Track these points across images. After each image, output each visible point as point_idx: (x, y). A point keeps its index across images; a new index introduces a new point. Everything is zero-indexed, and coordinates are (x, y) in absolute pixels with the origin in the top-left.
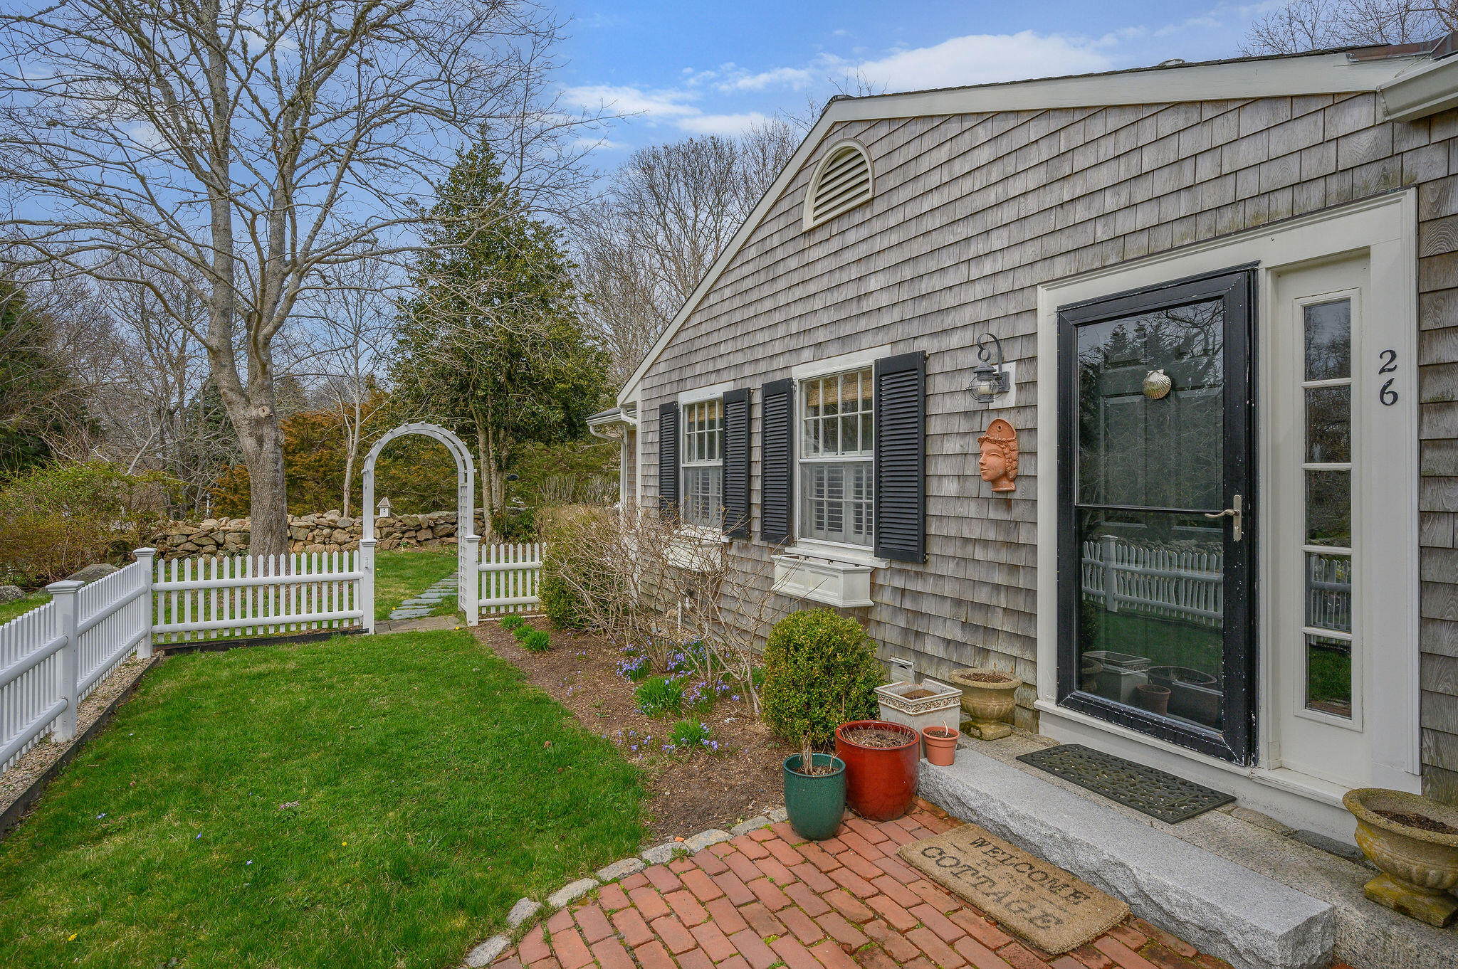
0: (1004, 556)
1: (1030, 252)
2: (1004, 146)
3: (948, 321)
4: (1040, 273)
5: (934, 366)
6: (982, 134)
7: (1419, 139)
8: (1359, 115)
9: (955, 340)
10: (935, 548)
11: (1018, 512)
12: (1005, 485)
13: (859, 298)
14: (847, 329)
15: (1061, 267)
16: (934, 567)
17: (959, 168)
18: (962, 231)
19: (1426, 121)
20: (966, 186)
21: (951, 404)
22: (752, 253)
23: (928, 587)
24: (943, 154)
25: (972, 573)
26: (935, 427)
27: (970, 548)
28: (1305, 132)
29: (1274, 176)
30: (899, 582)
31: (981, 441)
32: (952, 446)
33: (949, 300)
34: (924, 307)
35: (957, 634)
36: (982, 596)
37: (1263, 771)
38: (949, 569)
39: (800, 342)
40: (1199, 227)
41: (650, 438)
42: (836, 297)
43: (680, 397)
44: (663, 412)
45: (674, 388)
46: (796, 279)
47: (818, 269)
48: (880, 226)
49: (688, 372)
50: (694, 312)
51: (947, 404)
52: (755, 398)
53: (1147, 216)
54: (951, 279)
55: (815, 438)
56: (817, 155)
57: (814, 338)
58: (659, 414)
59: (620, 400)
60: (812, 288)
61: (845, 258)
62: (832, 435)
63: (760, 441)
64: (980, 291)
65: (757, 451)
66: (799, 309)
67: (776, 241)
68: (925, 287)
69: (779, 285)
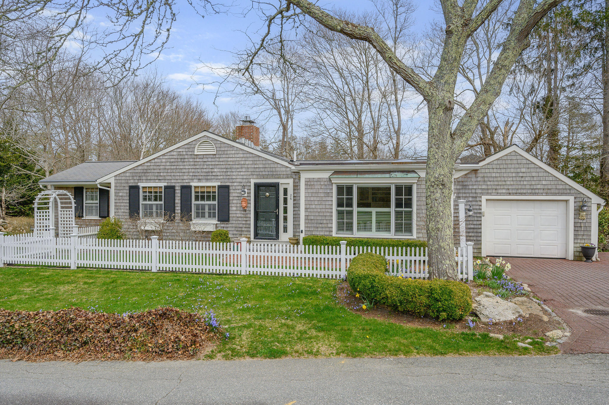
0: (245, 219)
1: (249, 173)
2: (245, 156)
3: (234, 181)
4: (251, 177)
5: (231, 188)
6: (241, 152)
7: (293, 174)
8: (288, 169)
9: (235, 184)
10: (231, 219)
11: (247, 212)
12: (246, 208)
13: (212, 172)
14: (209, 177)
15: (254, 177)
16: (231, 222)
17: (236, 156)
18: (237, 167)
19: (294, 172)
20: (238, 159)
21: (234, 195)
22: (175, 153)
23: (230, 225)
24: (233, 152)
25: (239, 222)
26: (231, 198)
27: (238, 218)
28: (284, 169)
29: (281, 173)
30: (223, 226)
31: (242, 201)
32: (234, 202)
33: (234, 177)
34: (228, 177)
35: (235, 232)
36: (241, 226)
37: (280, 240)
38: (234, 222)
39: (193, 177)
40: (273, 176)
41: (120, 194)
42: (205, 170)
43: (139, 184)
44: (131, 188)
45: (136, 181)
46: (192, 163)
47: (199, 163)
48: (218, 160)
49: (144, 178)
50: (147, 162)
51: (234, 194)
52: (177, 188)
53: (267, 173)
54: (234, 174)
55: (197, 198)
56: (199, 140)
57: (198, 178)
58: (128, 188)
59: (99, 181)
60: (198, 167)
61: (208, 163)
62: (203, 198)
63: (179, 198)
64: (240, 177)
65: (178, 201)
66: (193, 171)
67: (184, 153)
68: (229, 174)
69: (185, 164)
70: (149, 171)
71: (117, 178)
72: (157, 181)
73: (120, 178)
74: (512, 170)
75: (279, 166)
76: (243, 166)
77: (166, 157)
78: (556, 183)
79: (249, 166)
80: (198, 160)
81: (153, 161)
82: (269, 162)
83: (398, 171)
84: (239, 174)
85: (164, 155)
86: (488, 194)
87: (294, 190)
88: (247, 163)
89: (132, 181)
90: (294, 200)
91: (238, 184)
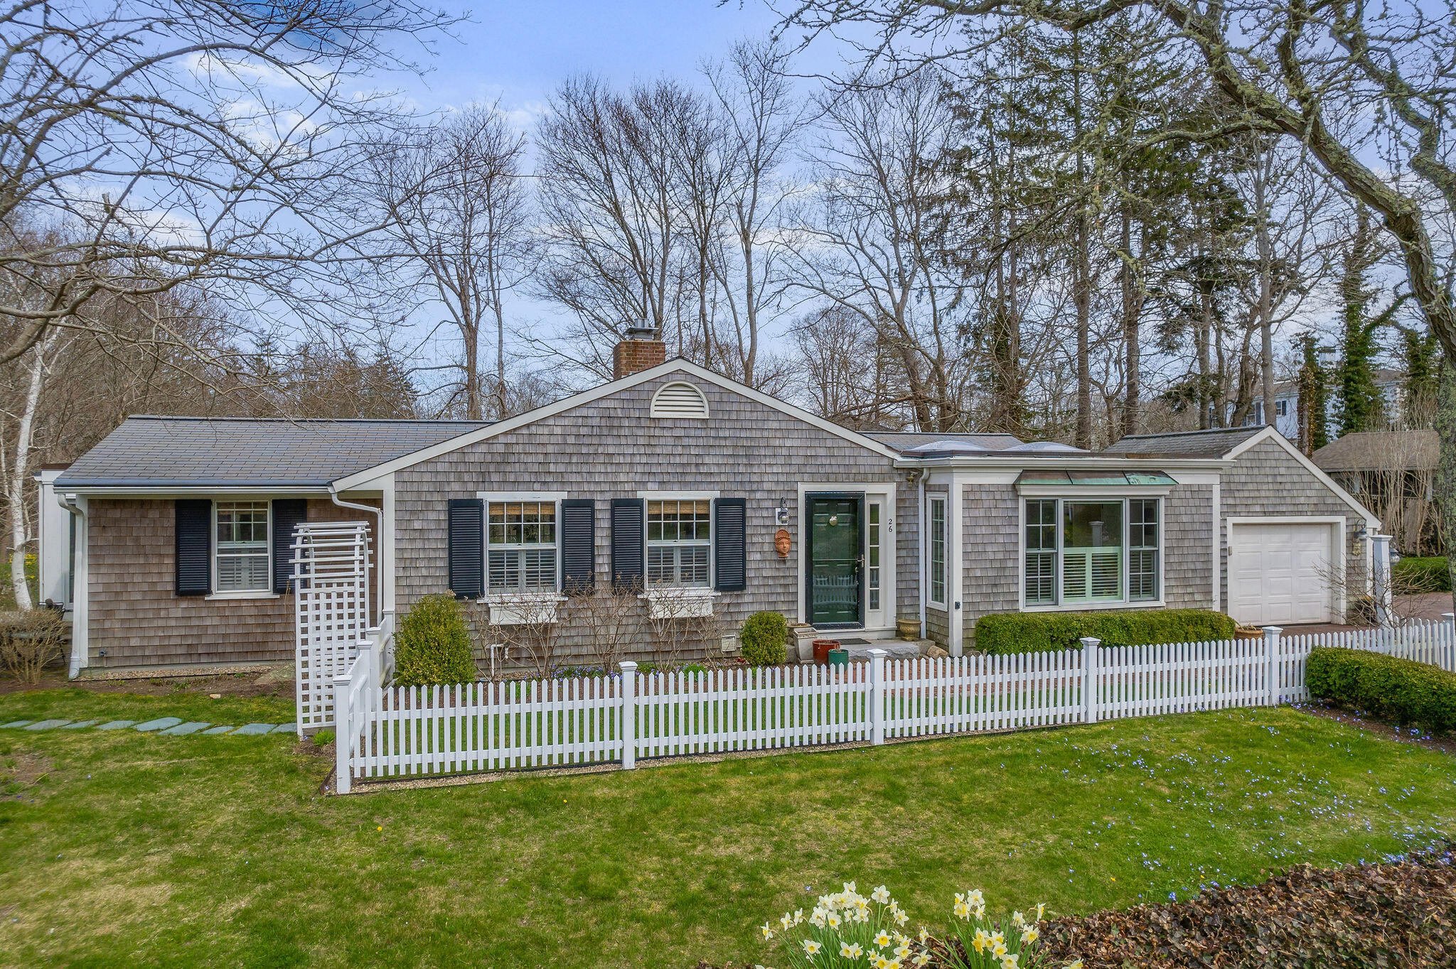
0: (783, 581)
1: (793, 469)
2: (783, 426)
3: (755, 487)
4: (798, 477)
5: (748, 505)
6: (772, 417)
7: (896, 471)
9: (758, 495)
10: (748, 582)
11: (788, 564)
12: (787, 555)
13: (697, 465)
14: (689, 478)
15: (806, 477)
16: (749, 590)
17: (760, 425)
18: (762, 452)
20: (765, 434)
21: (755, 522)
22: (593, 413)
23: (744, 599)
24: (754, 416)
25: (768, 590)
26: (749, 531)
27: (766, 580)
29: (867, 470)
31: (779, 538)
32: (755, 539)
33: (755, 478)
34: (739, 478)
36: (773, 598)
37: (867, 628)
38: (757, 590)
39: (646, 478)
40: (848, 478)
41: (417, 525)
42: (678, 460)
43: (479, 495)
44: (454, 505)
45: (471, 487)
46: (641, 441)
47: (662, 441)
48: (713, 433)
49: (495, 477)
50: (506, 433)
51: (755, 520)
52: (598, 506)
53: (835, 470)
54: (755, 469)
55: (655, 533)
56: (664, 380)
57: (659, 478)
58: (442, 507)
59: (339, 486)
60: (658, 450)
61: (686, 441)
62: (671, 532)
63: (607, 533)
64: (771, 478)
65: (602, 539)
66: (644, 460)
67: (620, 413)
68: (742, 469)
69: (623, 441)
70: (512, 459)
71: (406, 477)
72: (537, 486)
73: (416, 477)
74: (1268, 471)
75: (864, 453)
76: (779, 451)
77: (566, 422)
78: (1324, 493)
79: (793, 452)
80: (658, 432)
81: (525, 431)
82: (842, 443)
83: (1136, 472)
84: (768, 470)
85: (558, 415)
86: (1236, 514)
87: (898, 508)
88: (788, 443)
89: (456, 487)
90: (898, 533)
91: (765, 495)
